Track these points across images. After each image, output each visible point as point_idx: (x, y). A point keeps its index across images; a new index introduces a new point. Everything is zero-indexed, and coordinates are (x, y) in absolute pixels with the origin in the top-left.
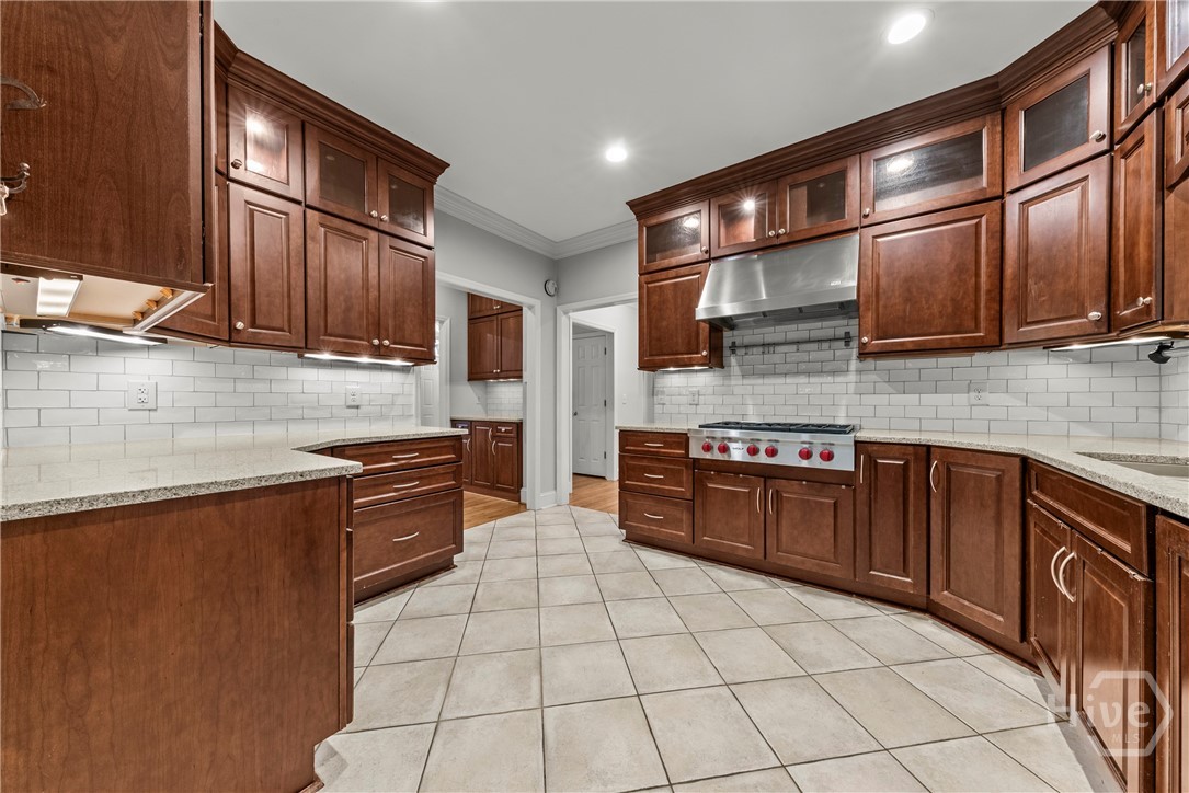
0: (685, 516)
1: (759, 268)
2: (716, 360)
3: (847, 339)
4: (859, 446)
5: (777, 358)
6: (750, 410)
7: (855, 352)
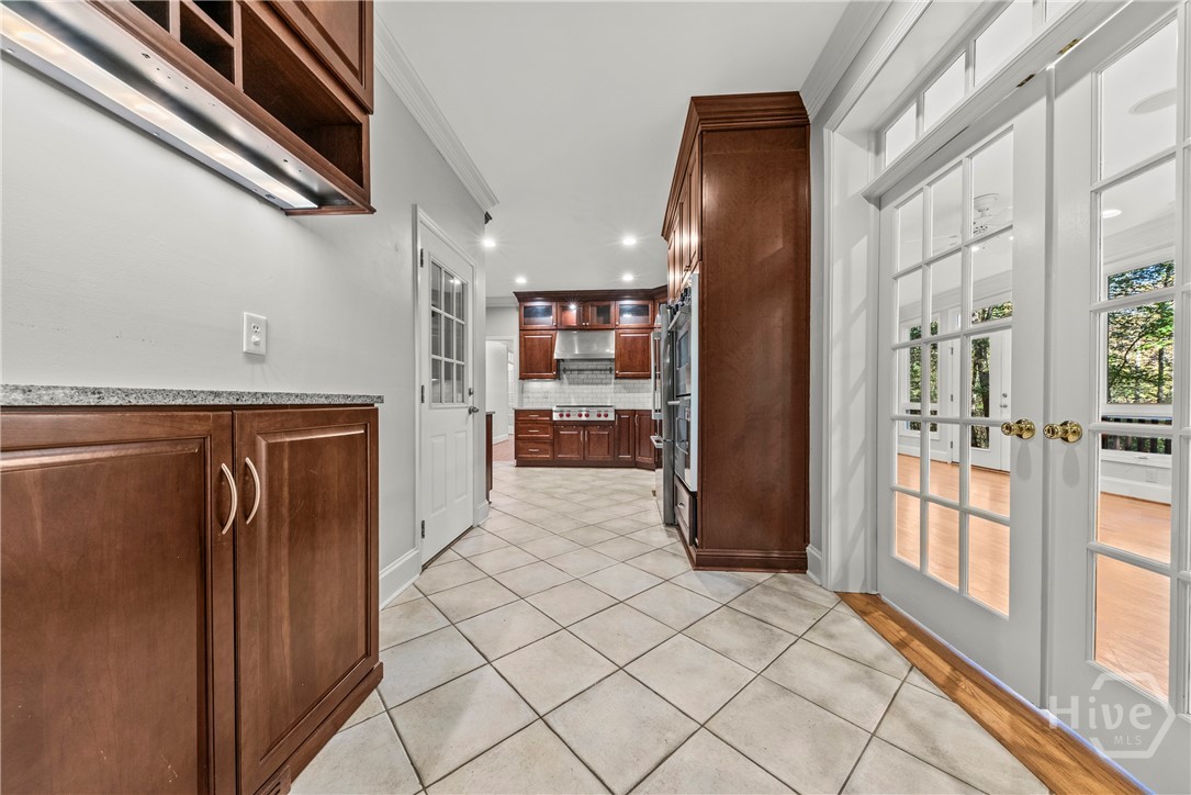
0: (549, 448)
1: (575, 338)
2: (557, 377)
3: (611, 370)
4: (616, 411)
5: (582, 376)
6: (573, 400)
7: (613, 376)
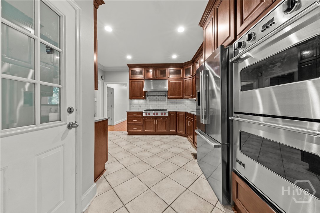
0: (142, 127)
1: (152, 83)
2: (145, 98)
3: (166, 95)
7: (167, 98)
